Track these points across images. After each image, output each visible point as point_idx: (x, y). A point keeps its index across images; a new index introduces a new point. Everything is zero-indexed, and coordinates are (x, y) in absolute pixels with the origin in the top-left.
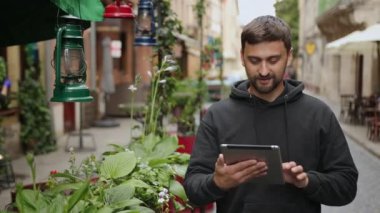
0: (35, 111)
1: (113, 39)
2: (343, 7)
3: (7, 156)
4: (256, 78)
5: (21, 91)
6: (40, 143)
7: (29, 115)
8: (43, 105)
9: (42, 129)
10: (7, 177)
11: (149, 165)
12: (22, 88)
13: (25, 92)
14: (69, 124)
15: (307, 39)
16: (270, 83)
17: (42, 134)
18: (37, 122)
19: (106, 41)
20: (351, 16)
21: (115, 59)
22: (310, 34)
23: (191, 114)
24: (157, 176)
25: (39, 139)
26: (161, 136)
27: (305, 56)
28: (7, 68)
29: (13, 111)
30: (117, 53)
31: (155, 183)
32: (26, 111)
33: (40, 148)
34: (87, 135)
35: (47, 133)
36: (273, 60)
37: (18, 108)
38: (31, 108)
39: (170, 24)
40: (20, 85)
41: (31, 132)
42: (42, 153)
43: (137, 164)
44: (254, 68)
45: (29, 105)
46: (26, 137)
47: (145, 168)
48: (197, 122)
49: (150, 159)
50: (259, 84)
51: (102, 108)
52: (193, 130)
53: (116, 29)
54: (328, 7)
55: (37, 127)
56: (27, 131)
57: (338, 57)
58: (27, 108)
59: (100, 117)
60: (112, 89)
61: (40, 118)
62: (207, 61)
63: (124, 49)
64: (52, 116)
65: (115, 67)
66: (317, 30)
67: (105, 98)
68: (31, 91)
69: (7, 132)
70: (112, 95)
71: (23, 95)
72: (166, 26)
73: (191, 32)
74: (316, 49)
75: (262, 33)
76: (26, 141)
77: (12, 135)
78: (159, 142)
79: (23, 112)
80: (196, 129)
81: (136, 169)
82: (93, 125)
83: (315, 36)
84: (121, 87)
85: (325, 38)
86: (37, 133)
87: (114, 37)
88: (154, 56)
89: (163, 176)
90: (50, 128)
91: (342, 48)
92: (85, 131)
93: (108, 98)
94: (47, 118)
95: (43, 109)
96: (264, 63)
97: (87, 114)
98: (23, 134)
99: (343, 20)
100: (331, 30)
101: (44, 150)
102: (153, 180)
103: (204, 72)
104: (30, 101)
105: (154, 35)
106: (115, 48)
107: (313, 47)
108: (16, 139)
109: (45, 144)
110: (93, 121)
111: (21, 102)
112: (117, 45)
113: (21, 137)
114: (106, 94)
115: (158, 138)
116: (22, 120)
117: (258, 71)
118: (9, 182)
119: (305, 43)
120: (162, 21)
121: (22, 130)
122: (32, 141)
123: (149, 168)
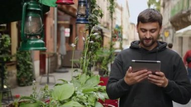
0: (25, 63)
1: (66, 27)
2: (184, 12)
3: (9, 86)
4: (143, 39)
5: (18, 53)
6: (27, 80)
7: (21, 65)
8: (29, 60)
9: (28, 73)
10: (8, 98)
11: (83, 92)
12: (19, 52)
13: (20, 53)
14: (42, 70)
15: (165, 29)
16: (150, 42)
17: (28, 75)
18: (26, 69)
19: (62, 28)
20: (188, 17)
21: (66, 38)
22: (166, 27)
23: (106, 65)
24: (87, 99)
25: (26, 78)
26: (90, 76)
27: (164, 38)
28: (11, 40)
29: (13, 63)
30: (68, 35)
31: (86, 104)
32: (20, 63)
33: (27, 82)
34: (51, 76)
35: (31, 75)
36: (153, 31)
37: (16, 62)
38: (22, 61)
39: (96, 12)
40: (17, 50)
41: (22, 74)
42: (28, 85)
43: (75, 92)
44: (143, 34)
45: (21, 60)
46: (19, 77)
47: (80, 94)
48: (110, 70)
49: (83, 88)
50: (145, 42)
51: (60, 62)
52: (107, 74)
53: (68, 22)
54: (176, 13)
55: (26, 72)
56: (20, 73)
57: (181, 38)
58: (20, 62)
59: (58, 67)
60: (65, 53)
61: (27, 67)
62: (115, 37)
63: (71, 33)
64: (33, 66)
65: (66, 42)
66: (170, 25)
67: (61, 57)
68: (23, 53)
69: (10, 74)
70: (65, 56)
71: (18, 55)
72: (94, 13)
73: (105, 25)
74: (169, 34)
75: (148, 18)
76: (20, 79)
77: (12, 76)
78: (89, 79)
79: (18, 64)
80: (109, 73)
81: (75, 94)
82: (55, 71)
83: (169, 28)
84: (69, 52)
85: (174, 29)
86: (25, 75)
87: (66, 26)
88: (87, 30)
89: (91, 99)
90: (32, 72)
91: (185, 33)
92: (50, 74)
93: (63, 57)
94: (31, 67)
95: (29, 62)
96: (148, 32)
97: (51, 65)
98: (19, 75)
99: (184, 19)
100: (178, 24)
101: (29, 84)
102: (85, 101)
103: (113, 43)
104: (22, 58)
105: (87, 17)
106: (67, 32)
107: (168, 33)
108: (14, 77)
109: (29, 81)
110: (55, 69)
111: (18, 58)
112: (68, 30)
113: (17, 77)
114: (62, 55)
115: (88, 77)
116: (18, 68)
117: (145, 35)
118: (9, 100)
119: (164, 32)
120: (91, 11)
121: (18, 73)
122: (23, 79)
123: (83, 94)
